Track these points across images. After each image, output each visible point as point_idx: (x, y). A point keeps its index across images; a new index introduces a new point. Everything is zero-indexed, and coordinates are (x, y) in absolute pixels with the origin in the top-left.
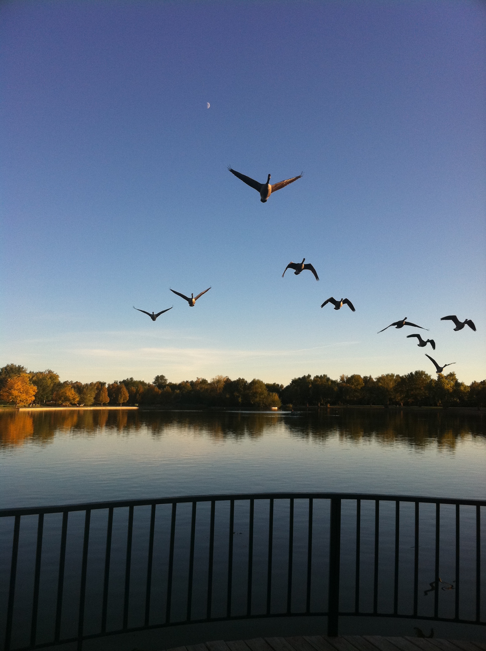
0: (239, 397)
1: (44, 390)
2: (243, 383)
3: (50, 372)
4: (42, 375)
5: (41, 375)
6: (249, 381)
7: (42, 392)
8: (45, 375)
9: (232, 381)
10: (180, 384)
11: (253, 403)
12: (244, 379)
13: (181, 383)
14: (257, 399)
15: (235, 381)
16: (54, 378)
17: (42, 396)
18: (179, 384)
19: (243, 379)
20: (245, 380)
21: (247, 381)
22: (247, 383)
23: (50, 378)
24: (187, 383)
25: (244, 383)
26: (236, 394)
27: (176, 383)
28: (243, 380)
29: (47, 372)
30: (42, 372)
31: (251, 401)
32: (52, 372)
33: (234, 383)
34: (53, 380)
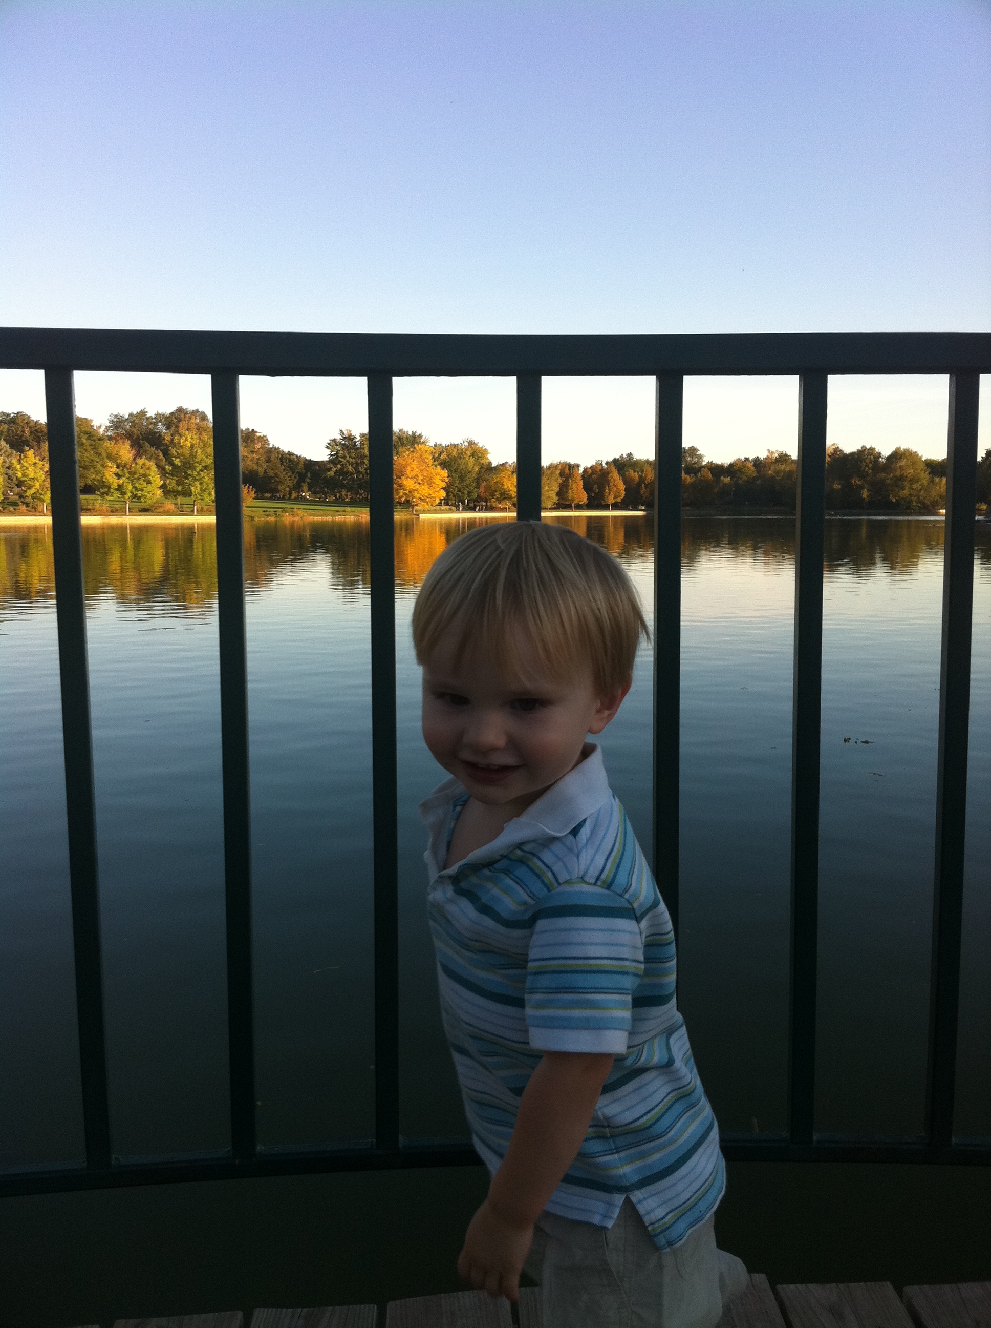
0: (862, 487)
1: (462, 478)
2: (872, 457)
3: (471, 443)
4: (458, 450)
5: (455, 450)
6: (886, 451)
7: (460, 483)
8: (462, 450)
9: (846, 454)
10: (731, 465)
11: (894, 500)
12: (875, 449)
13: (732, 462)
14: (906, 492)
15: (852, 454)
16: (480, 455)
17: (459, 490)
18: (729, 464)
19: (872, 449)
20: (877, 450)
21: (882, 453)
22: (880, 457)
23: (473, 455)
24: (745, 463)
25: (874, 458)
26: (855, 482)
27: (723, 463)
28: (871, 452)
29: (466, 444)
30: (457, 444)
31: (891, 497)
32: (474, 443)
33: (850, 458)
34: (478, 459)
